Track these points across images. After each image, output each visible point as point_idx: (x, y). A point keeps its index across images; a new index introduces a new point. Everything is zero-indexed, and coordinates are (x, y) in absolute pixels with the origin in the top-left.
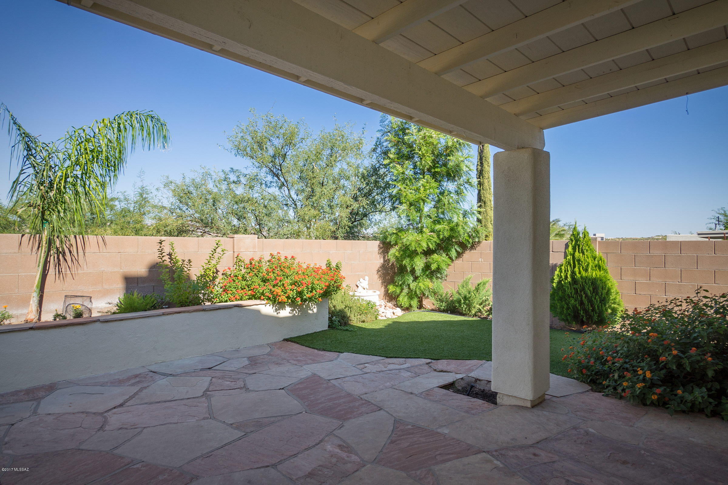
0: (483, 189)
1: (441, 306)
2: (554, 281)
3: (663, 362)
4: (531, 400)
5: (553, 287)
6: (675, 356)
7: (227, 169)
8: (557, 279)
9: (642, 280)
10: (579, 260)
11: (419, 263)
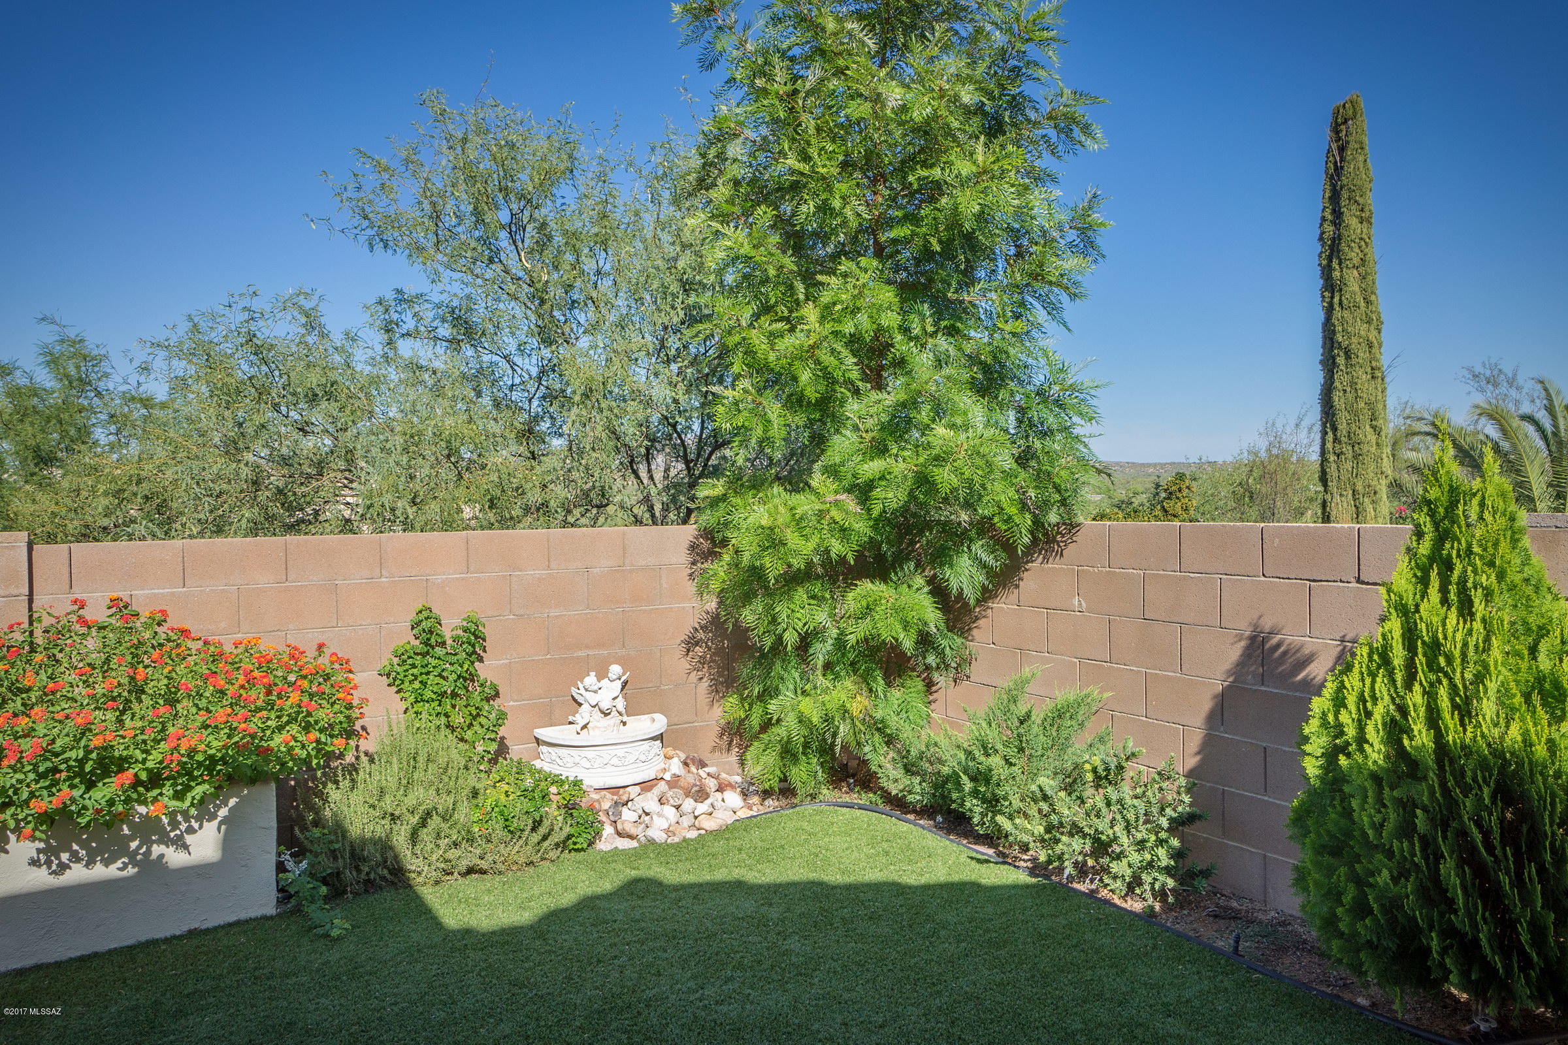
0: (1341, 304)
2: (1308, 748)
5: (1301, 780)
8: (1320, 743)
10: (1435, 647)
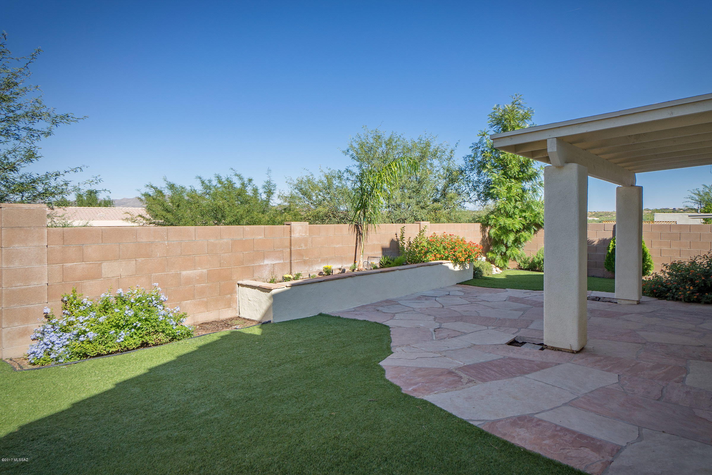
1: (525, 266)
3: (697, 283)
4: (637, 301)
5: (609, 253)
6: (703, 280)
7: (343, 170)
8: (612, 248)
9: (664, 248)
11: (512, 237)
